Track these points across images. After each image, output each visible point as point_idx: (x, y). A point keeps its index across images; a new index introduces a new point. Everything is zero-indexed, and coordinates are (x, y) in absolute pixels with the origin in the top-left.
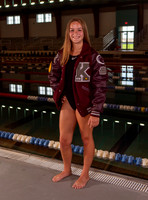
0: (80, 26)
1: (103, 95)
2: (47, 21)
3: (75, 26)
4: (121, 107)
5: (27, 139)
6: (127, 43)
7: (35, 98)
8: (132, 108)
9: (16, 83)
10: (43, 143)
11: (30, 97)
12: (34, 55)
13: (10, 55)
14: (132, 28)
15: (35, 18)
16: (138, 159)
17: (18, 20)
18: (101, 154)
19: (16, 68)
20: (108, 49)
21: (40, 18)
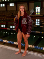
0: (23, 7)
1: (31, 28)
2: (13, 5)
3: (22, 7)
4: (36, 32)
5: (7, 41)
6: (38, 12)
7: (10, 29)
8: (39, 32)
9: (3, 24)
10: (12, 43)
11: (8, 29)
12: (9, 16)
13: (1, 16)
14: (39, 8)
15: (9, 4)
16: (42, 48)
17: (4, 5)
18: (30, 46)
19: (3, 20)
20: (32, 14)
21: (11, 5)
